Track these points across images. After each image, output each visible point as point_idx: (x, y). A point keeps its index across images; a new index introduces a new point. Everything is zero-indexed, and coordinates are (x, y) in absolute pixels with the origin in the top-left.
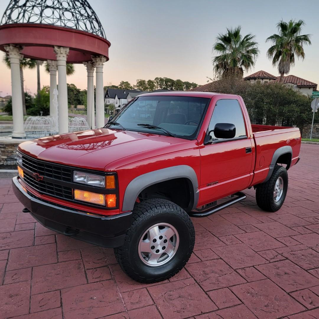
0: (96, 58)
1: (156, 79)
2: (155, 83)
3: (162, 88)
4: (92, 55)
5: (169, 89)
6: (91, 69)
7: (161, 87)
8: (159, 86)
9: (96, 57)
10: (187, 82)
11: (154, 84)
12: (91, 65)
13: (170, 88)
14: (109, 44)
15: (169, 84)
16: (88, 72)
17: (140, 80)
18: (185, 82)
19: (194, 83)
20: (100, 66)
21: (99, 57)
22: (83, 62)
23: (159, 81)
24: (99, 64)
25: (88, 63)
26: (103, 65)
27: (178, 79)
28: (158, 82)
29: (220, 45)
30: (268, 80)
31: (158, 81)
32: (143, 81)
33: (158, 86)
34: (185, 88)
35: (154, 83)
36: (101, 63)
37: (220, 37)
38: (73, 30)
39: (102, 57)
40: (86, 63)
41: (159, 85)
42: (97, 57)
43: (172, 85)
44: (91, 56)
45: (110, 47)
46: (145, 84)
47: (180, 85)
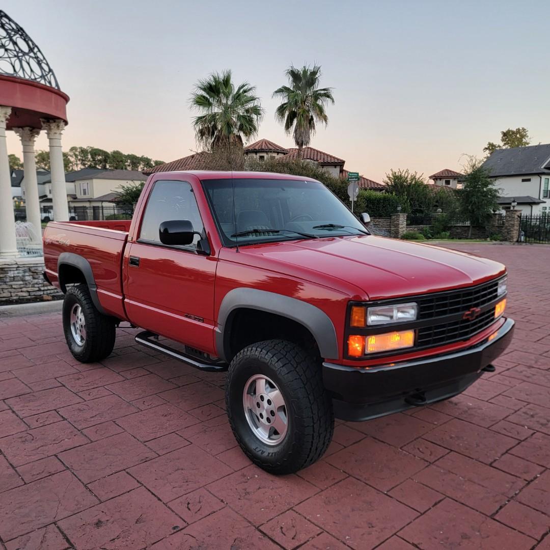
0: (48, 124)
1: (73, 149)
2: (71, 156)
3: (86, 166)
5: (100, 168)
6: (30, 140)
7: (84, 165)
8: (79, 162)
9: (48, 122)
10: (132, 155)
11: (69, 159)
12: (29, 133)
13: (101, 165)
14: (66, 99)
15: (100, 158)
16: (24, 145)
17: (40, 152)
18: (128, 155)
19: (145, 156)
20: (57, 136)
21: (55, 122)
22: (14, 128)
23: (79, 152)
24: (55, 133)
25: (23, 129)
26: (61, 134)
27: (116, 149)
28: (76, 156)
29: (202, 98)
30: (275, 155)
31: (77, 153)
32: (46, 153)
33: (77, 161)
34: (129, 166)
35: (69, 157)
36: (58, 132)
38: (17, 80)
39: (60, 122)
40: (20, 129)
41: (79, 160)
42: (51, 121)
43: (105, 161)
44: (41, 119)
45: (69, 103)
47: (119, 160)
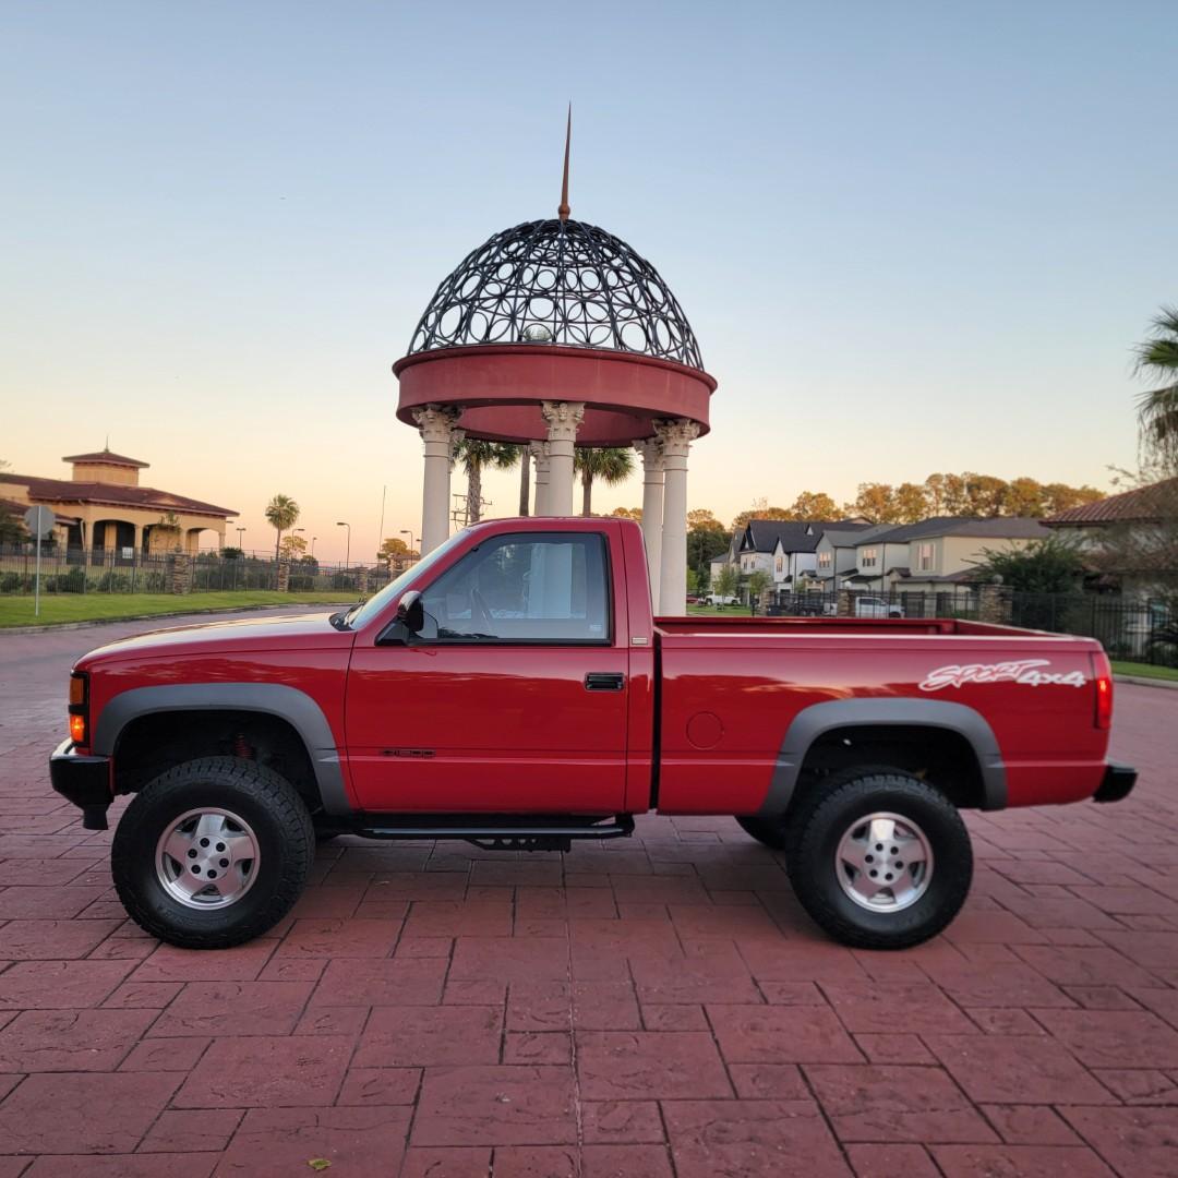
0: (665, 428)
1: (934, 479)
2: (928, 493)
3: (957, 512)
4: (654, 418)
5: (984, 515)
6: (656, 461)
7: (952, 509)
8: (942, 505)
9: (666, 425)
10: (1059, 485)
11: (923, 499)
12: (655, 448)
13: (988, 509)
14: (710, 385)
15: (985, 494)
16: (647, 471)
17: (870, 487)
18: (1051, 486)
19: (1091, 487)
20: (678, 451)
21: (676, 423)
22: (633, 442)
23: (945, 486)
24: (676, 445)
25: (647, 443)
26: (687, 446)
27: (1024, 475)
28: (937, 491)
31: (941, 487)
32: (881, 488)
33: (938, 503)
34: (1050, 508)
35: (924, 495)
36: (681, 442)
37: (1166, 318)
38: (597, 353)
39: (684, 425)
40: (643, 442)
41: (945, 500)
42: (670, 423)
43: (998, 501)
44: (653, 422)
45: (716, 392)
46: (887, 498)
47: (1029, 498)
